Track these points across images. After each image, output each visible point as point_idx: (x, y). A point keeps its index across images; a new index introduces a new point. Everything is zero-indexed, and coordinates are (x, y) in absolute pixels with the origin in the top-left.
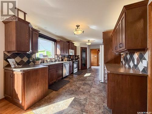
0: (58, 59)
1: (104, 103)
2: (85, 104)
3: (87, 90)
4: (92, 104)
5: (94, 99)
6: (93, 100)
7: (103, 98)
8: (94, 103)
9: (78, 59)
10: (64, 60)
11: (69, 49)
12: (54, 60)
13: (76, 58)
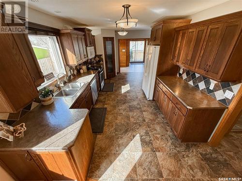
0: (72, 73)
1: (167, 131)
2: (151, 140)
3: (141, 119)
4: (157, 138)
5: (155, 130)
6: (155, 132)
7: (162, 124)
8: (158, 136)
9: (99, 61)
10: (82, 71)
11: (87, 46)
12: (65, 79)
13: (97, 59)
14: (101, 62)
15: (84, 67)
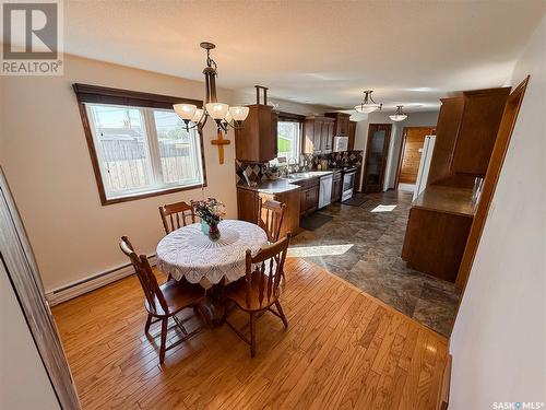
0: (306, 165)
9: (356, 161)
10: (319, 166)
11: (335, 134)
12: (297, 168)
13: (353, 157)
14: (358, 163)
15: (324, 163)
